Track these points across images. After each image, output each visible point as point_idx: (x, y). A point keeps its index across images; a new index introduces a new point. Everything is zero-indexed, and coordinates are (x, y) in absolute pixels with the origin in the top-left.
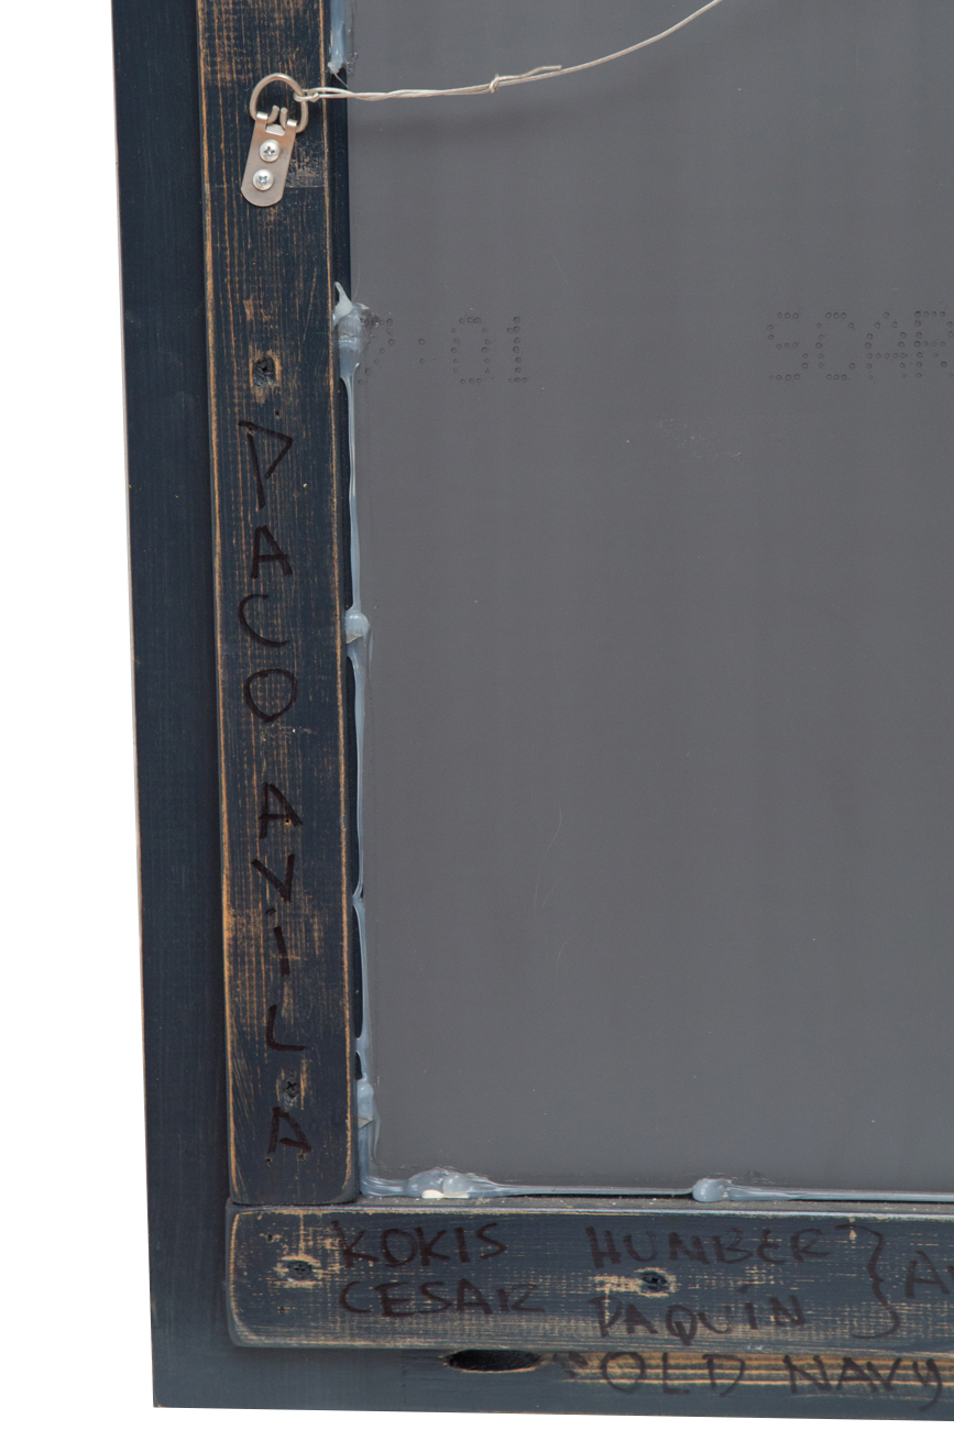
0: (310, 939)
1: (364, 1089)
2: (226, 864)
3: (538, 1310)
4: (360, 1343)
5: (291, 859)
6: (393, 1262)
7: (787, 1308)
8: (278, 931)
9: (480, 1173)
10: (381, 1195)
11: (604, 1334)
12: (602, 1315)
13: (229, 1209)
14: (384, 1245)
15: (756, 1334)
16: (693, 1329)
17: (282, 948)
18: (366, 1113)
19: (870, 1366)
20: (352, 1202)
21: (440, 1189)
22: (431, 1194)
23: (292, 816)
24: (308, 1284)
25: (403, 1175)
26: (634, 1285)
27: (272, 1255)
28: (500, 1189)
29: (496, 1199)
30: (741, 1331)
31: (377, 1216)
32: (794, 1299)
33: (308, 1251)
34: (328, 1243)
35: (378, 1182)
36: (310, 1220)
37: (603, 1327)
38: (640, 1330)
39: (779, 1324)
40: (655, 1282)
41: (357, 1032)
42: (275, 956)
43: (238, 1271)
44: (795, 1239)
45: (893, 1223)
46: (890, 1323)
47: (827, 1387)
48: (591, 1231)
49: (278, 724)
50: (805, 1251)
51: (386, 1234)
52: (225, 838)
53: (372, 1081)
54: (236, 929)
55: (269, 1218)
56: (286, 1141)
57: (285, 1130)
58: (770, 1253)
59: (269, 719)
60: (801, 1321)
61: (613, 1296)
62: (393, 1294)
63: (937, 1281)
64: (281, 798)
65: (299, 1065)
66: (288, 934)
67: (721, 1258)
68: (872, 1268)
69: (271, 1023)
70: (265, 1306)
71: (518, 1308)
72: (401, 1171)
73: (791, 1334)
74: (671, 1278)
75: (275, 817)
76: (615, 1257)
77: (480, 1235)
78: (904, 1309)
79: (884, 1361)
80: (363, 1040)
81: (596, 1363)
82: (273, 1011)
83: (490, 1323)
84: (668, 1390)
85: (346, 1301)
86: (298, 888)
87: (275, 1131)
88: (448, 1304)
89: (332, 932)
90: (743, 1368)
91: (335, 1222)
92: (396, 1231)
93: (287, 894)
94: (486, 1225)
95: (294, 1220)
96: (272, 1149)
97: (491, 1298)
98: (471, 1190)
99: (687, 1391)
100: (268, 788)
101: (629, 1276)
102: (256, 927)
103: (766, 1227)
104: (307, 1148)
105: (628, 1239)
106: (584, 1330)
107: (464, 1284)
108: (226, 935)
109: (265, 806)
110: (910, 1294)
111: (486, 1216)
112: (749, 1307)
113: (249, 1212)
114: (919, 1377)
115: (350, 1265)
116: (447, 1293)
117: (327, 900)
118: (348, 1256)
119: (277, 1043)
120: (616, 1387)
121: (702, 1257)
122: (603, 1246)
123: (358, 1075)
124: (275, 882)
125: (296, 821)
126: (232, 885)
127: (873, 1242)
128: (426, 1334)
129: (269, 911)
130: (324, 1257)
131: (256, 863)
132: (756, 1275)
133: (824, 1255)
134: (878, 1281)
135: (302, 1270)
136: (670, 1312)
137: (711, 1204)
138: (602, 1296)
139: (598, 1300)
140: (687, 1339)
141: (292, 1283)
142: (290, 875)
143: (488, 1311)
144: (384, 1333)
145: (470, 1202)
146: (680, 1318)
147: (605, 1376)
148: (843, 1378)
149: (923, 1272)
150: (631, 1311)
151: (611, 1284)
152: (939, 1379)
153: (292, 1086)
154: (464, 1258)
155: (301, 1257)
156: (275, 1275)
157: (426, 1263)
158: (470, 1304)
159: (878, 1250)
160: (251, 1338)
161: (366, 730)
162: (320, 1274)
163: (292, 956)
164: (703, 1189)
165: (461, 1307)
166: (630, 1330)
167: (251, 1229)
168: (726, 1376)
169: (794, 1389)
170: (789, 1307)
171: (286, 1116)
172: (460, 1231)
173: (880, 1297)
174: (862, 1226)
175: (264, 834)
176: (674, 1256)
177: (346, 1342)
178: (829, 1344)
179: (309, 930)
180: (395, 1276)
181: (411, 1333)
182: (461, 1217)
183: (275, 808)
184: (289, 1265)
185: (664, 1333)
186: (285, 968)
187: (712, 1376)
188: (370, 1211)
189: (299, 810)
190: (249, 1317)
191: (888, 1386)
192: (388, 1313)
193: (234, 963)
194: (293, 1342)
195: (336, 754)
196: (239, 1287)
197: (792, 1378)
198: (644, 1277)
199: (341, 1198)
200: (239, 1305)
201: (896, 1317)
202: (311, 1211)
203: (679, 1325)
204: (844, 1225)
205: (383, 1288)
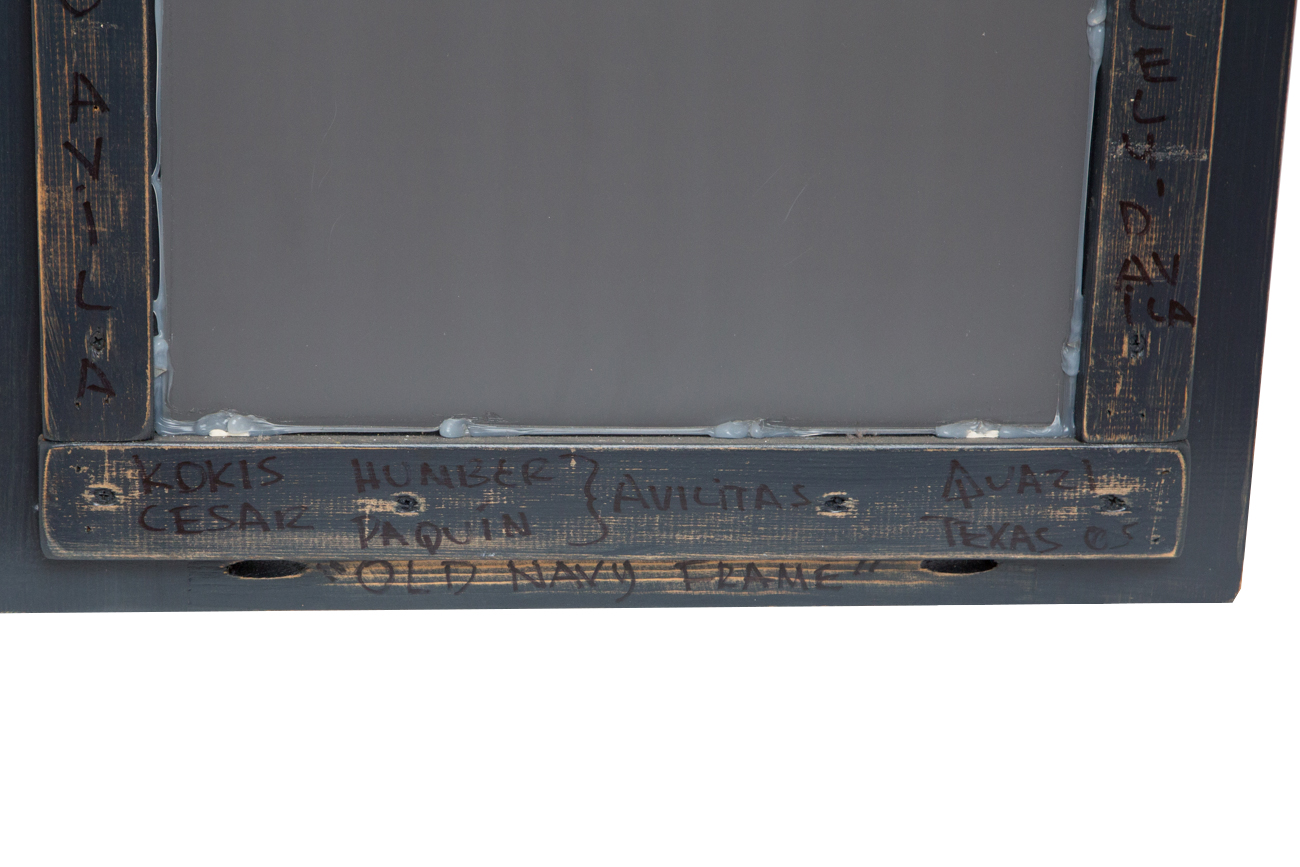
0: (115, 212)
1: (160, 344)
2: (40, 144)
3: (309, 527)
4: (156, 556)
5: (99, 142)
6: (186, 490)
7: (517, 523)
8: (87, 205)
9: (259, 415)
10: (174, 434)
11: (364, 546)
12: (362, 531)
13: (42, 445)
14: (178, 475)
15: (490, 544)
16: (438, 541)
17: (91, 221)
18: (161, 364)
19: (578, 568)
20: (150, 439)
21: (225, 428)
22: (216, 433)
23: (100, 103)
24: (111, 507)
25: (193, 417)
26: (390, 507)
27: (80, 484)
28: (277, 428)
29: (274, 437)
30: (477, 542)
31: (172, 451)
32: (522, 515)
33: (112, 480)
34: (129, 474)
35: (172, 423)
36: (114, 454)
37: (363, 541)
38: (394, 543)
39: (509, 535)
40: (407, 504)
41: (155, 295)
42: (84, 227)
43: (50, 497)
44: (526, 467)
45: (607, 452)
46: (600, 533)
47: (542, 586)
48: (355, 463)
49: (87, 19)
50: (533, 476)
51: (179, 466)
52: (39, 121)
53: (167, 337)
54: (49, 203)
55: (78, 453)
56: (94, 388)
57: (92, 378)
58: (504, 479)
59: (79, 14)
60: (528, 533)
61: (372, 515)
62: (185, 515)
63: (640, 498)
64: (90, 87)
65: (105, 322)
66: (96, 208)
67: (464, 483)
68: (587, 490)
69: (80, 286)
70: (73, 525)
71: (293, 526)
72: (191, 414)
73: (518, 544)
74: (421, 500)
75: (84, 103)
76: (375, 484)
77: (261, 467)
78: (612, 521)
79: (589, 565)
80: (160, 302)
81: (353, 570)
82: (83, 275)
83: (268, 538)
84: (411, 590)
85: (144, 522)
86: (105, 167)
87: (83, 379)
88: (232, 524)
89: (136, 207)
90: (474, 571)
91: (136, 456)
92: (188, 463)
93: (95, 173)
94: (266, 460)
95: (100, 454)
96: (81, 394)
97: (269, 518)
98: (252, 429)
99: (427, 591)
100: (78, 77)
101: (385, 499)
102: (68, 201)
103: (502, 457)
104: (112, 394)
105: (387, 469)
106: (347, 543)
107: (247, 507)
108: (40, 208)
109: (76, 94)
110: (617, 509)
111: (266, 451)
112: (485, 522)
113: (61, 447)
114: (617, 576)
115: (148, 491)
116: (232, 514)
117: (132, 181)
118: (147, 484)
119: (85, 303)
120: (369, 589)
121: (448, 483)
122: (366, 475)
123: (155, 332)
124: (84, 162)
125: (104, 108)
126: (46, 164)
127: (589, 468)
128: (213, 548)
129: (79, 188)
130: (126, 485)
131: (67, 145)
132: (492, 497)
133: (549, 479)
134: (591, 499)
135: (106, 496)
136: (419, 528)
137: (455, 439)
138: (364, 515)
139: (359, 519)
140: (433, 549)
141: (97, 507)
142: (98, 156)
143: (266, 529)
144: (178, 547)
145: (252, 439)
146: (427, 533)
147: (360, 580)
148: (555, 577)
149: (629, 491)
150: (387, 528)
151: (371, 505)
152: (633, 577)
153: (99, 341)
154: (247, 485)
155: (106, 485)
156: (83, 500)
157: (214, 490)
158: (251, 524)
159: (593, 474)
160: (62, 553)
161: (165, 27)
162: (122, 499)
163: (99, 228)
164: (448, 427)
165: (243, 526)
166: (386, 543)
167: (62, 462)
168: (460, 579)
169: (515, 587)
170: (518, 522)
171: (94, 366)
172: (244, 463)
173: (593, 512)
174: (580, 455)
175: (74, 119)
176: (424, 482)
177: (144, 555)
178: (549, 551)
179: (115, 205)
180: (187, 500)
181: (200, 548)
182: (244, 451)
183: (84, 95)
184: (95, 491)
185: (415, 545)
186: (93, 238)
187: (448, 579)
188: (166, 447)
189: (107, 98)
190: (60, 535)
191: (591, 583)
192: (180, 531)
193: (47, 233)
194: (98, 555)
195: (140, 47)
196: (51, 511)
197: (514, 579)
198: (398, 499)
199: (142, 435)
200: (51, 524)
201: (605, 528)
202: (115, 446)
203: (427, 538)
204: (566, 455)
205: (177, 510)
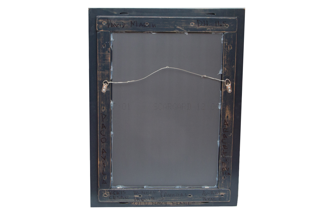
0: (107, 164)
1: (112, 178)
2: (99, 157)
3: (129, 199)
4: (111, 202)
5: (105, 156)
6: (114, 194)
7: (152, 198)
8: (104, 163)
9: (123, 185)
10: (113, 188)
11: (135, 201)
12: (135, 199)
13: (98, 189)
14: (114, 193)
15: (150, 200)
16: (144, 200)
17: (104, 165)
18: (112, 180)
19: (160, 202)
20: (111, 189)
21: (119, 187)
22: (118, 188)
23: (105, 152)
24: (106, 196)
25: (116, 186)
26: (138, 196)
27: (103, 194)
28: (125, 187)
29: (125, 188)
30: (148, 200)
31: (113, 190)
32: (153, 197)
33: (106, 193)
34: (108, 193)
35: (113, 186)
36: (106, 190)
37: (135, 200)
38: (139, 200)
39: (152, 199)
40: (140, 196)
41: (111, 172)
42: (103, 166)
43: (99, 195)
44: (154, 192)
45: (163, 190)
46: (162, 199)
47: (156, 204)
48: (134, 191)
49: (104, 143)
50: (155, 193)
51: (114, 192)
52: (99, 154)
53: (113, 177)
54: (99, 163)
55: (102, 190)
56: (104, 183)
57: (104, 182)
58: (151, 193)
59: (103, 143)
60: (154, 199)
61: (136, 197)
62: (115, 197)
63: (167, 195)
64: (104, 150)
65: (105, 176)
66: (105, 163)
67: (147, 193)
68: (161, 194)
69: (103, 172)
70: (102, 198)
71: (127, 198)
73: (153, 200)
74: (142, 195)
75: (104, 152)
76: (136, 194)
77: (123, 192)
78: (164, 198)
79: (161, 202)
80: (112, 173)
81: (134, 203)
82: (103, 171)
83: (124, 200)
84: (140, 205)
85: (110, 198)
86: (106, 159)
87: (103, 182)
88: (120, 198)
89: (109, 163)
90: (148, 203)
91: (109, 191)
92: (115, 191)
93: (105, 160)
94: (124, 191)
95: (105, 190)
96: (103, 184)
97: (124, 197)
98: (122, 187)
99: (142, 205)
100: (103, 149)
101: (138, 195)
102: (102, 162)
103: (151, 191)
104: (106, 184)
105: (138, 192)
106: (133, 200)
107: (122, 196)
108: (99, 164)
109: (103, 151)
110: (164, 196)
111: (124, 190)
112: (149, 198)
113: (100, 190)
114: (165, 203)
115: (110, 195)
116: (120, 197)
117: (109, 160)
118: (110, 194)
119: (103, 174)
120: (136, 205)
121: (145, 193)
122: (135, 193)
123: (111, 176)
124: (104, 158)
125: (106, 153)
126: (99, 159)
127: (161, 192)
128: (118, 201)
129: (103, 161)
130: (108, 194)
131: (102, 157)
132: (150, 195)
133: (156, 193)
134: (161, 195)
135: (106, 195)
136: (141, 199)
137: (146, 188)
138: (135, 197)
139: (134, 198)
140: (143, 201)
141: (105, 196)
142: (105, 158)
143: (124, 199)
144: (114, 201)
145: (122, 188)
146: (142, 199)
147: (135, 204)
148: (157, 204)
149: (166, 194)
150: (138, 199)
151: (136, 196)
152: (166, 203)
153: (105, 178)
154: (122, 194)
155: (106, 194)
156: (103, 196)
157: (118, 194)
158: (122, 198)
159: (162, 193)
160: (100, 201)
161: (113, 144)
162: (107, 195)
163: (105, 166)
164: (145, 187)
165: (121, 199)
166: (138, 200)
167: (100, 191)
169: (153, 205)
170: (153, 198)
171: (104, 181)
172: (121, 191)
173: (162, 197)
174: (160, 190)
175: (103, 154)
176: (142, 193)
177: (110, 202)
178: (157, 201)
179: (107, 163)
180: (115, 196)
181: (116, 201)
182: (121, 190)
183: (104, 151)
184: (104, 195)
185: (141, 200)
186: (104, 167)
187: (145, 204)
188: (112, 190)
189: (106, 151)
190: (100, 199)
191: (162, 204)
192: (114, 199)
193: (99, 166)
194: (105, 202)
195: (110, 146)
196: (99, 197)
197: (153, 204)
198: (139, 195)
199: (110, 188)
200: (99, 198)
201: (163, 199)
202: (107, 189)
203: (142, 200)
204: (158, 190)
205: (114, 197)
